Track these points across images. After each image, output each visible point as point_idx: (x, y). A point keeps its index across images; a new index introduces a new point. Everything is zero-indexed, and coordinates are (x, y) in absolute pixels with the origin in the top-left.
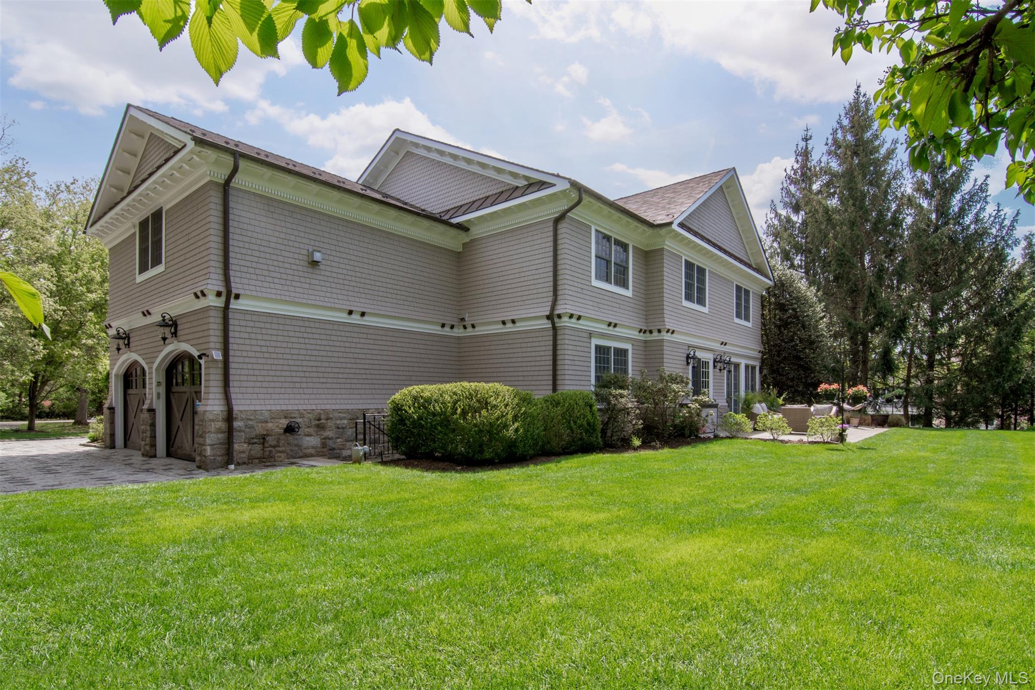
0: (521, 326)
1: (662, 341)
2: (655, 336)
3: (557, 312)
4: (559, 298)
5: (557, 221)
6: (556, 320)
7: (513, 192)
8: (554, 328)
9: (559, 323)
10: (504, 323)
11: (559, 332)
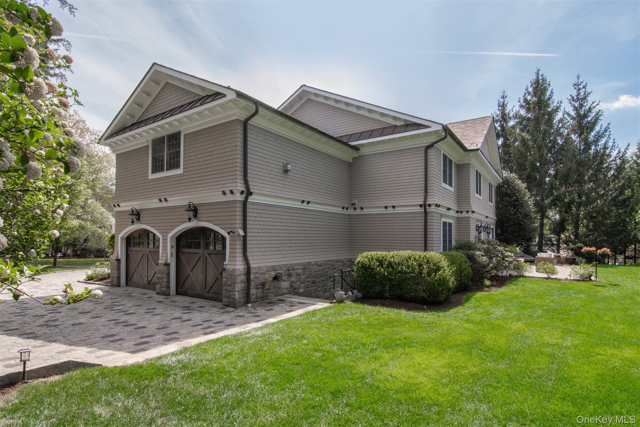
0: (398, 210)
1: (469, 218)
2: (464, 214)
3: (428, 203)
4: (429, 194)
5: (428, 148)
6: (427, 207)
7: (394, 129)
8: (426, 212)
9: (429, 209)
10: (386, 207)
11: (428, 215)
